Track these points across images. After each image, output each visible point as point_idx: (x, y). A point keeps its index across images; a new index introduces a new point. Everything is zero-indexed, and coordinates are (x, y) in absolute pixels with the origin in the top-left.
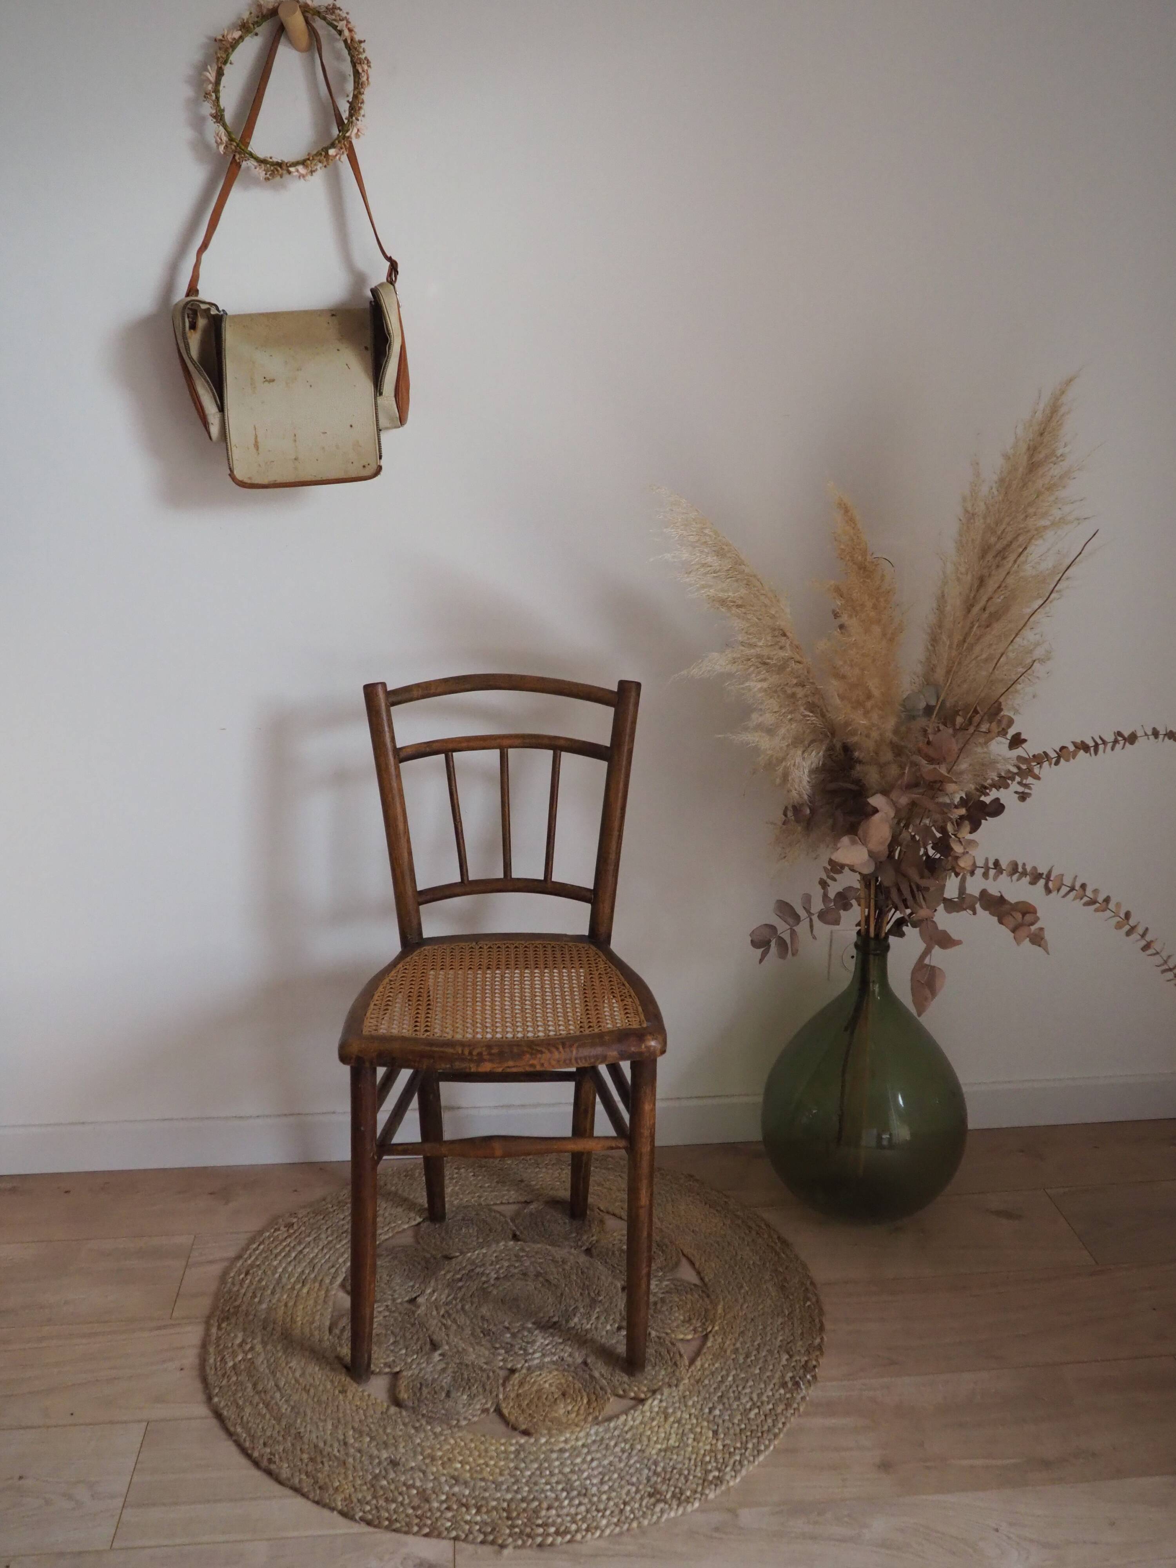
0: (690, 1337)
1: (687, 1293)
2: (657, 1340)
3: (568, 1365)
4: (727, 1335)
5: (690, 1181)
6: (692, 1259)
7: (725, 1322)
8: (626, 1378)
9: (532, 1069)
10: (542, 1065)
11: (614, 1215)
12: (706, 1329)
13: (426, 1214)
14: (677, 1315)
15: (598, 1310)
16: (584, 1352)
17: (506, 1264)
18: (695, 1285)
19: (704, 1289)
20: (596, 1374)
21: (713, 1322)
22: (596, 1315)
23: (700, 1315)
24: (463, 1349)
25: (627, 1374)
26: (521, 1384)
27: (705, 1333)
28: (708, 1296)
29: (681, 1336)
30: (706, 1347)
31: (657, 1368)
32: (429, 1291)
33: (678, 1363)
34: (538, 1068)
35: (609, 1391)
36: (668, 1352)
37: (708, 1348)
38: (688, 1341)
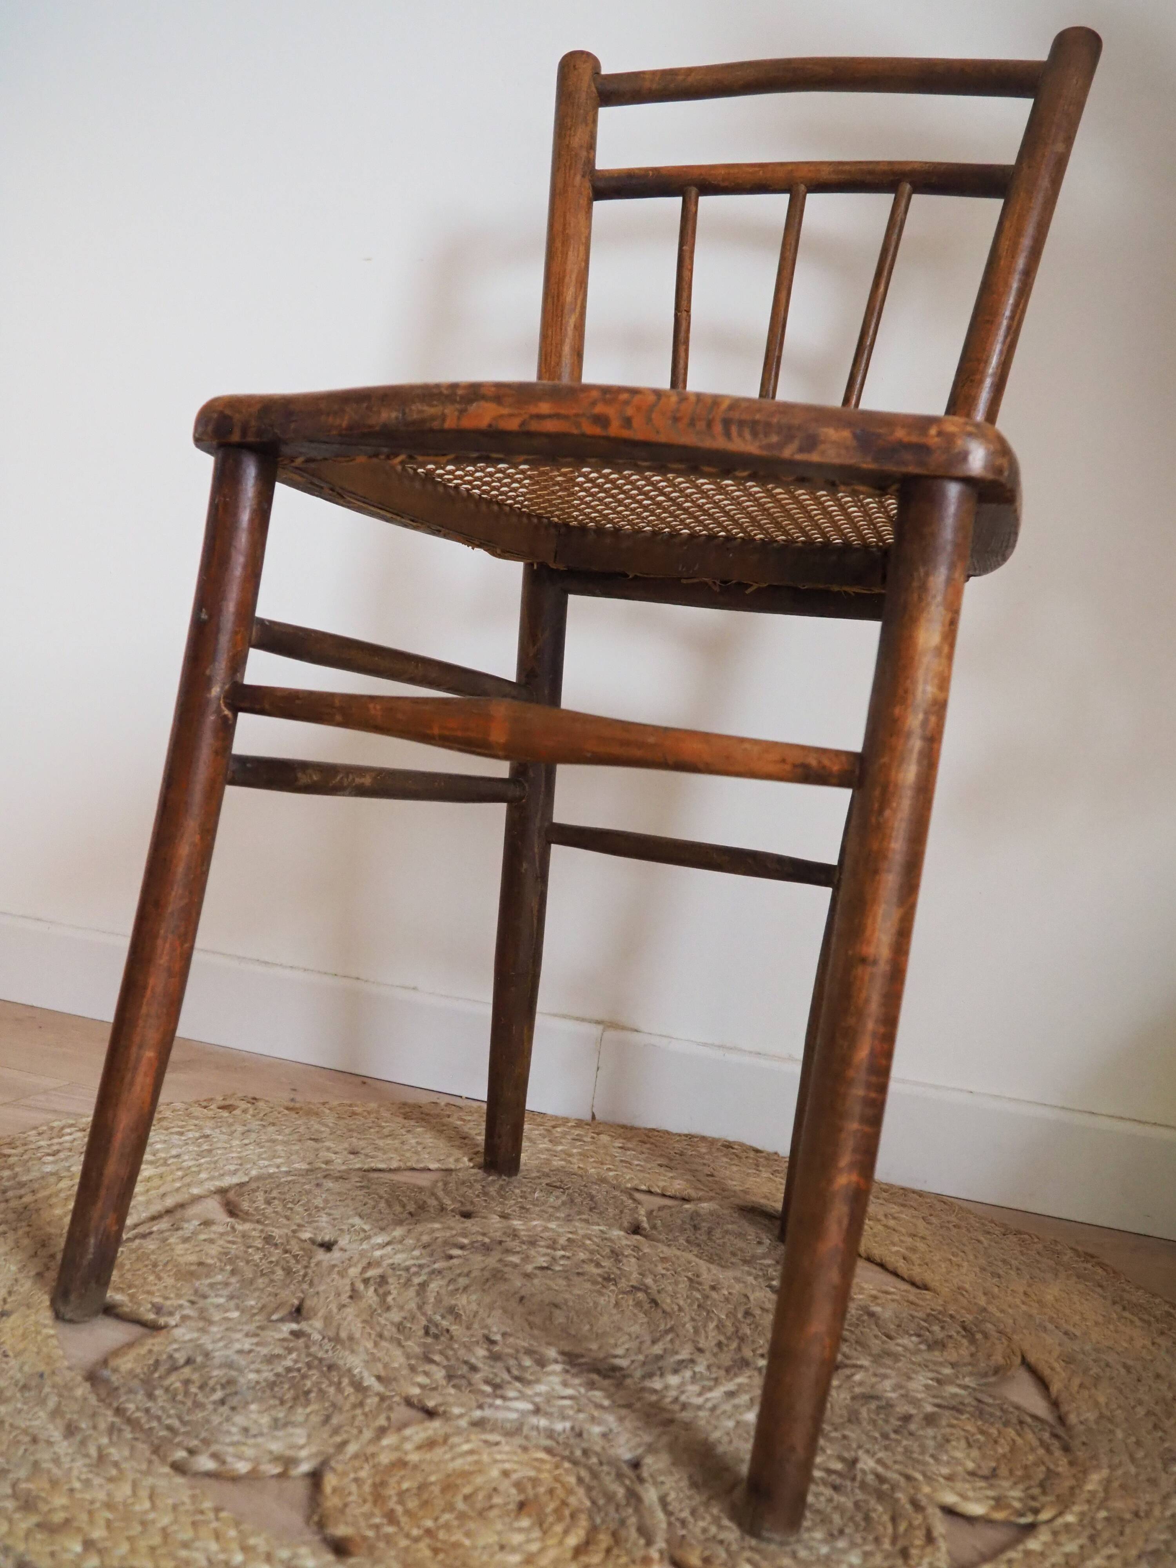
0: (976, 1509)
1: (1006, 1424)
2: (870, 1478)
3: (585, 1452)
4: (1099, 1542)
5: (1087, 1262)
6: (1047, 1372)
7: (1103, 1514)
8: (732, 1533)
9: (598, 431)
10: (628, 422)
11: (882, 1266)
12: (1036, 1511)
13: (480, 1159)
14: (959, 1454)
15: (741, 1380)
16: (647, 1438)
17: (582, 1255)
18: (1035, 1417)
19: (1060, 1431)
20: (651, 1495)
21: (1064, 1504)
22: (731, 1386)
23: (1027, 1477)
24: (351, 1338)
25: (740, 1525)
26: (430, 1444)
27: (1028, 1519)
28: (1066, 1449)
29: (950, 1498)
30: (1021, 1547)
31: (841, 1544)
32: (379, 1240)
33: (914, 1552)
34: (615, 429)
35: (660, 1544)
36: (894, 1520)
37: (1028, 1553)
38: (970, 1520)
